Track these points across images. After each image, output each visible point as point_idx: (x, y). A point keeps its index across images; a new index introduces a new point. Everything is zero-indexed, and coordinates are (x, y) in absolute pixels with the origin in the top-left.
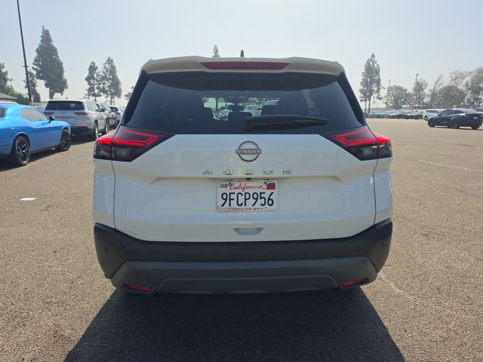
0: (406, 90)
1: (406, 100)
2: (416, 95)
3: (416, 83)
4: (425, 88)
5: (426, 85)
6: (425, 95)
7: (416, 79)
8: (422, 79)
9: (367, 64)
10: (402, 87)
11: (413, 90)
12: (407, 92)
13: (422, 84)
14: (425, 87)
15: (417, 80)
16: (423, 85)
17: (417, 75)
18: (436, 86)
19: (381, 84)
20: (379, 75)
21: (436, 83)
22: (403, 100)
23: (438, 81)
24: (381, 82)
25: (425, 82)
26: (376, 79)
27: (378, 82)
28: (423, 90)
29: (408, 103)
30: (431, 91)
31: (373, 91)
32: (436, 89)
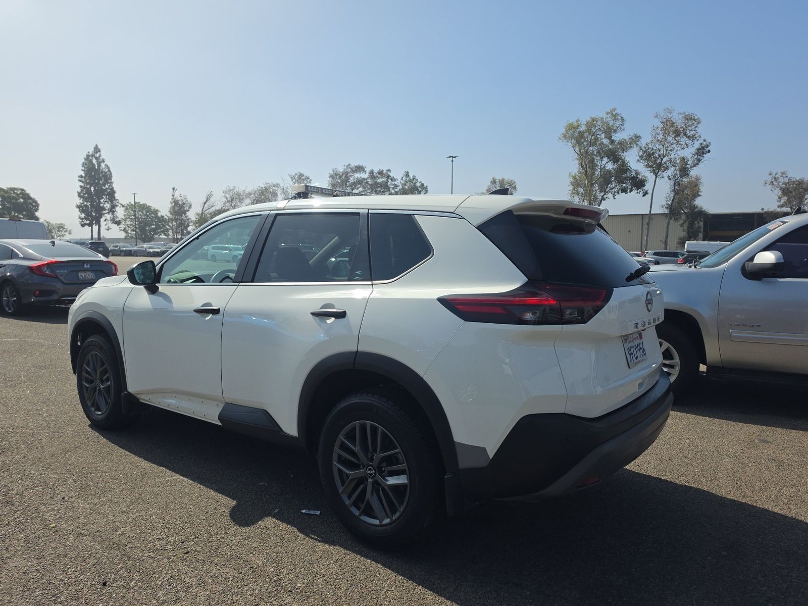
0: (157, 210)
1: (158, 227)
2: (176, 220)
3: (174, 202)
4: (188, 211)
5: (188, 205)
6: (190, 220)
7: (173, 195)
8: (182, 195)
9: (86, 162)
10: (149, 206)
11: (170, 212)
12: (159, 215)
13: (184, 204)
14: (187, 208)
15: (175, 197)
16: (185, 206)
17: (174, 189)
18: (204, 210)
19: (116, 198)
20: (112, 183)
21: (205, 203)
22: (154, 226)
23: (207, 201)
24: (117, 196)
25: (187, 201)
26: (107, 188)
27: (111, 195)
28: (185, 212)
29: (161, 231)
30: (199, 216)
31: (104, 209)
32: (206, 213)
